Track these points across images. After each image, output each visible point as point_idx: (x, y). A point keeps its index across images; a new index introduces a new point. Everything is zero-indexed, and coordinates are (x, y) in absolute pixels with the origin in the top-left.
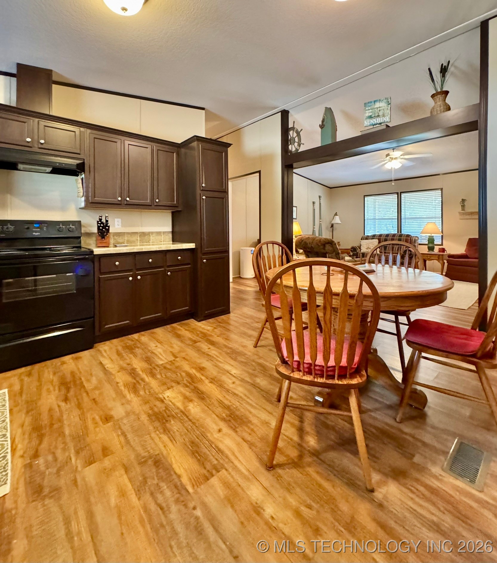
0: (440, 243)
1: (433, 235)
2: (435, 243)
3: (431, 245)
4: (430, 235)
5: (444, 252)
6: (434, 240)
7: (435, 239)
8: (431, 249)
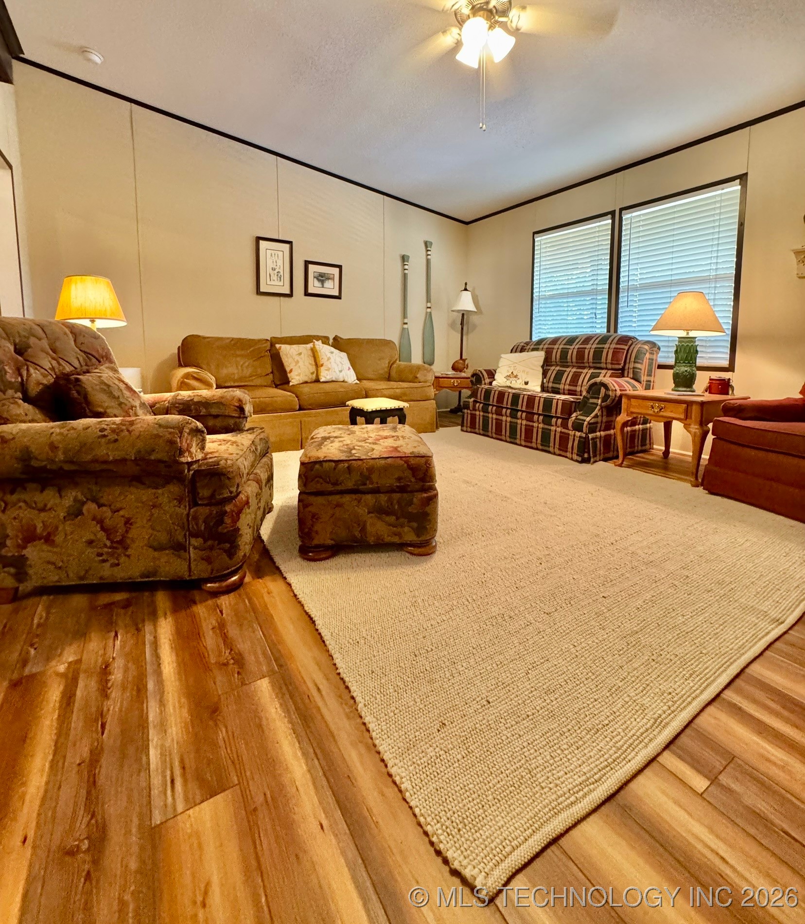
0: (725, 363)
1: (692, 334)
2: (700, 362)
3: (683, 369)
4: (683, 334)
5: (727, 394)
6: (697, 352)
7: (698, 349)
8: (685, 381)
